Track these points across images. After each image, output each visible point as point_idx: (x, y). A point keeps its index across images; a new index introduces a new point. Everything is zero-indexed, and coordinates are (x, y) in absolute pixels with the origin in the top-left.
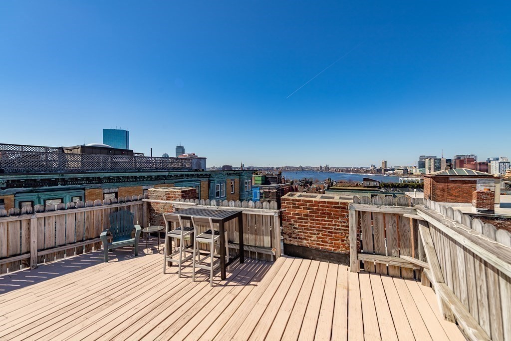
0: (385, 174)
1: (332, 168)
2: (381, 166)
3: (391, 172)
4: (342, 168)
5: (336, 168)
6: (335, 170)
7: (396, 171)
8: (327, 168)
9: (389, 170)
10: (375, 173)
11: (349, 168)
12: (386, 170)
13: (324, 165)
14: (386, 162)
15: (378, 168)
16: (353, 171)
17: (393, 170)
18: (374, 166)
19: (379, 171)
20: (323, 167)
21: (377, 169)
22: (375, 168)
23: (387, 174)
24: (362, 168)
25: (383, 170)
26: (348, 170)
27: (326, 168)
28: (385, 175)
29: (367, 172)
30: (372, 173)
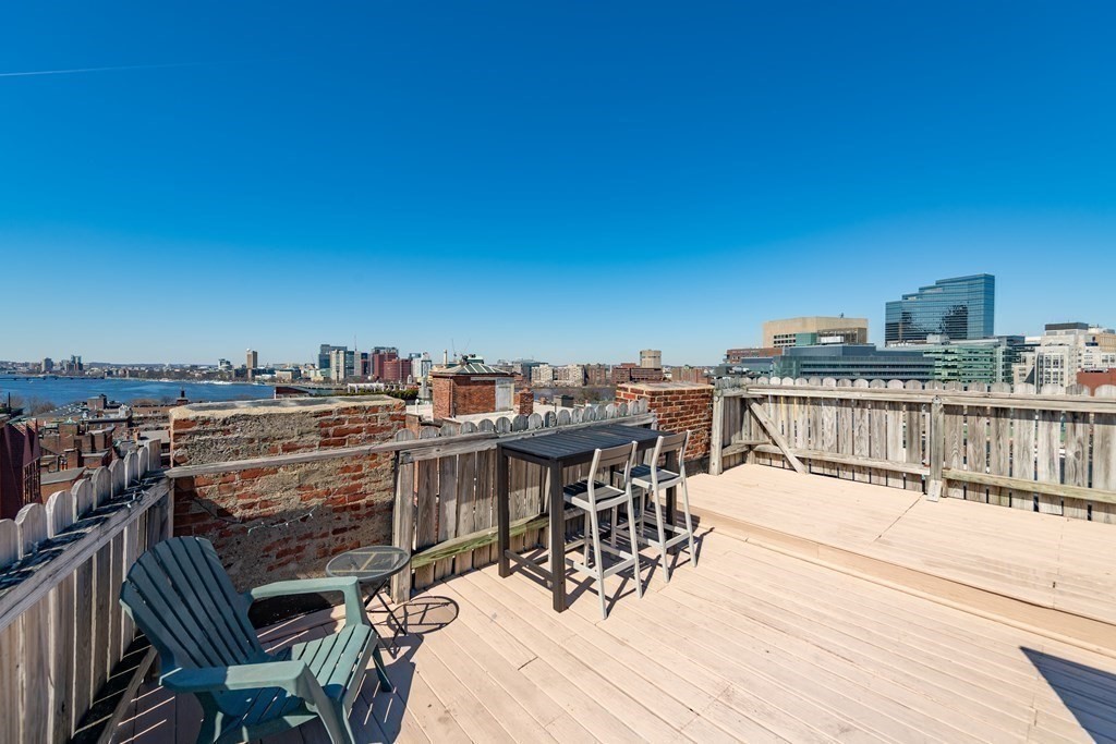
0: (254, 380)
1: (92, 365)
2: (245, 362)
3: (268, 376)
4: (133, 366)
5: (112, 366)
6: (110, 373)
7: (277, 374)
8: (76, 366)
9: (264, 372)
10: (230, 378)
11: (156, 366)
12: (256, 372)
13: (60, 357)
14: (255, 354)
15: (237, 366)
16: (169, 374)
17: (272, 372)
18: (228, 363)
19: (241, 373)
20: (55, 361)
21: (236, 370)
22: (230, 367)
23: (259, 381)
24: (194, 367)
25: (250, 371)
26: (153, 373)
27: (70, 366)
28: (256, 384)
29: (209, 376)
30: (225, 380)
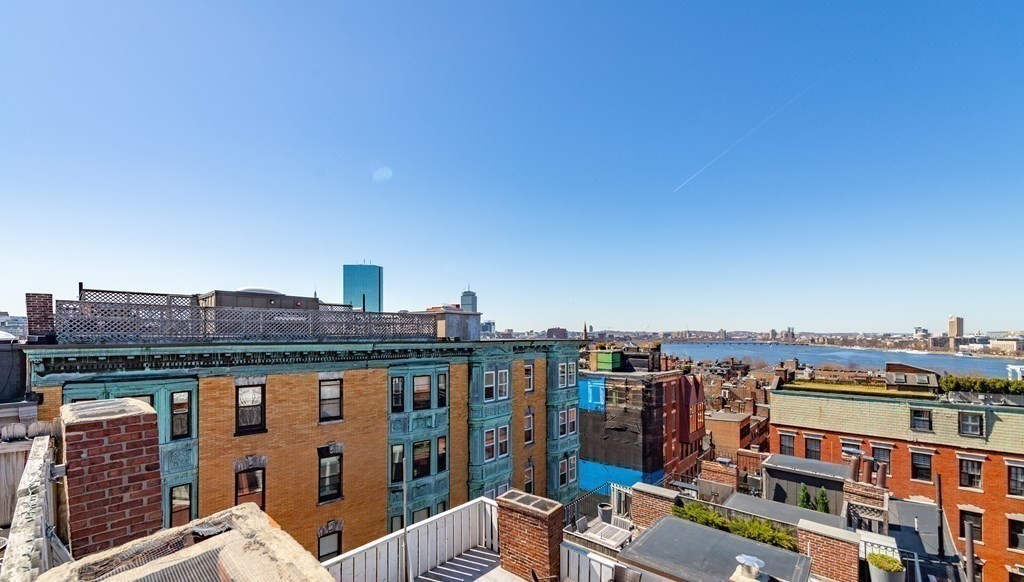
0: (957, 350)
1: (801, 334)
2: (947, 330)
3: (979, 346)
4: (831, 335)
5: (815, 335)
6: (813, 341)
7: (993, 344)
8: (790, 335)
9: (973, 341)
10: (927, 347)
11: (851, 334)
12: (958, 342)
13: (781, 329)
14: (960, 321)
15: (937, 334)
16: (861, 342)
17: (985, 341)
18: (925, 331)
19: (941, 343)
20: (778, 331)
21: (934, 339)
22: (926, 334)
23: (964, 351)
24: (887, 336)
25: (952, 342)
26: (847, 341)
27: (787, 335)
28: (960, 354)
29: (902, 344)
30: (919, 349)
